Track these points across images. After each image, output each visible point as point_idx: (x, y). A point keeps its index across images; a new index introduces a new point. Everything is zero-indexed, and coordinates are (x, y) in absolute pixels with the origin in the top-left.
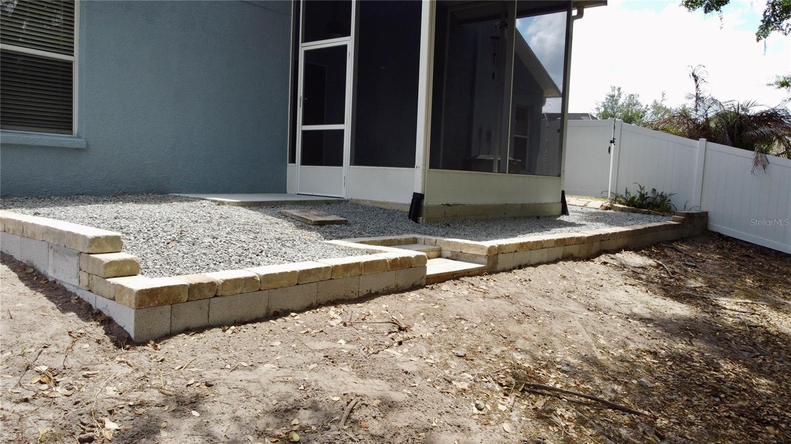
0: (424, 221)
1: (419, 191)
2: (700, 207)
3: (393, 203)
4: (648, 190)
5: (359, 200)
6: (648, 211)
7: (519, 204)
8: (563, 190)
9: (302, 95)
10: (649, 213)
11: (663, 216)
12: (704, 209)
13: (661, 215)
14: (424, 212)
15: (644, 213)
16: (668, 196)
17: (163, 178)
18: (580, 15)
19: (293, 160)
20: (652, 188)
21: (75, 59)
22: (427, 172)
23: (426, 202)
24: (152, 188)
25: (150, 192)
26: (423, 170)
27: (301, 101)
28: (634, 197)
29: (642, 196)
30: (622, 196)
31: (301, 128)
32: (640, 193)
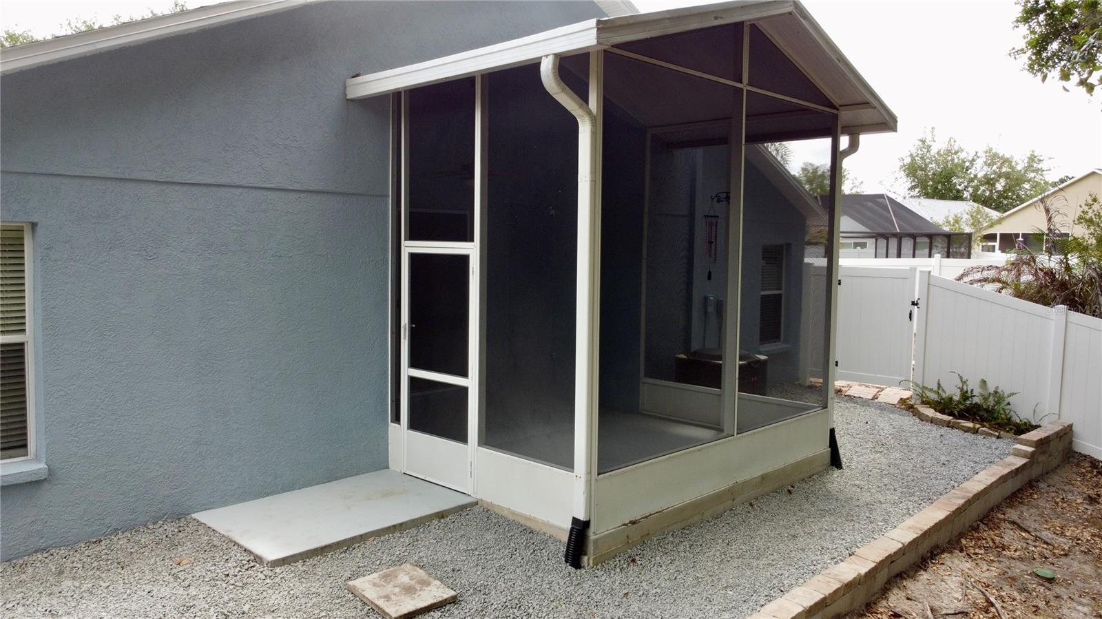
0: (591, 562)
1: (582, 517)
2: (1059, 415)
3: (543, 523)
4: (974, 386)
5: (492, 504)
6: (974, 428)
7: (757, 477)
8: (832, 427)
9: (407, 321)
10: (975, 431)
11: (998, 437)
12: (1066, 421)
13: (994, 436)
14: (591, 548)
15: (967, 430)
16: (1006, 395)
17: (180, 492)
18: (854, 146)
19: (397, 419)
20: (980, 378)
21: (29, 337)
22: (593, 483)
23: (592, 535)
24: (163, 512)
25: (160, 518)
26: (587, 482)
27: (405, 329)
28: (951, 399)
29: (965, 396)
30: (931, 390)
31: (407, 372)
32: (962, 389)
